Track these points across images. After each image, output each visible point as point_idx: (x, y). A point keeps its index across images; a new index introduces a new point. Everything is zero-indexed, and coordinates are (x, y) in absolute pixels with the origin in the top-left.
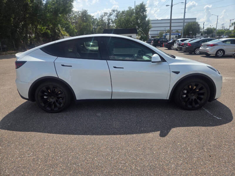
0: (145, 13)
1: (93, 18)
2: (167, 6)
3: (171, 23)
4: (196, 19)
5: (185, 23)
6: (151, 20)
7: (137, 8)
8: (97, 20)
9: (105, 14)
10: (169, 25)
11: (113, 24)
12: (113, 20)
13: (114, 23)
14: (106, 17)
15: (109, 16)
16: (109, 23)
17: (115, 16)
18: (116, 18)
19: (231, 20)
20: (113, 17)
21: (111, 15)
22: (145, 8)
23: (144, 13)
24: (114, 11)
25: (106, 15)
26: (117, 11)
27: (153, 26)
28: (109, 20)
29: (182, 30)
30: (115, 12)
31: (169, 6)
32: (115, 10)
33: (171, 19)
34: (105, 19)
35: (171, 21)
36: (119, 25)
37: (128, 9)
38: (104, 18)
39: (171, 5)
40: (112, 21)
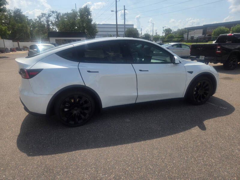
0: (90, 17)
1: (28, 19)
2: (112, 11)
3: (117, 28)
4: (133, 25)
5: (126, 29)
6: (97, 24)
7: (81, 11)
8: (33, 21)
9: (43, 15)
10: (115, 30)
11: (53, 27)
12: (54, 22)
13: (55, 25)
14: (44, 18)
15: (48, 17)
16: (48, 25)
17: (55, 18)
18: (57, 20)
19: (163, 27)
20: (53, 19)
21: (49, 16)
22: (90, 12)
23: (88, 17)
24: (53, 12)
25: (45, 16)
26: (56, 12)
27: (99, 30)
28: (48, 21)
29: (124, 35)
30: (55, 13)
31: (114, 11)
32: (55, 11)
33: (117, 25)
34: (44, 20)
35: (117, 27)
36: (63, 27)
37: (72, 12)
38: (42, 19)
39: (115, 11)
40: (52, 23)
